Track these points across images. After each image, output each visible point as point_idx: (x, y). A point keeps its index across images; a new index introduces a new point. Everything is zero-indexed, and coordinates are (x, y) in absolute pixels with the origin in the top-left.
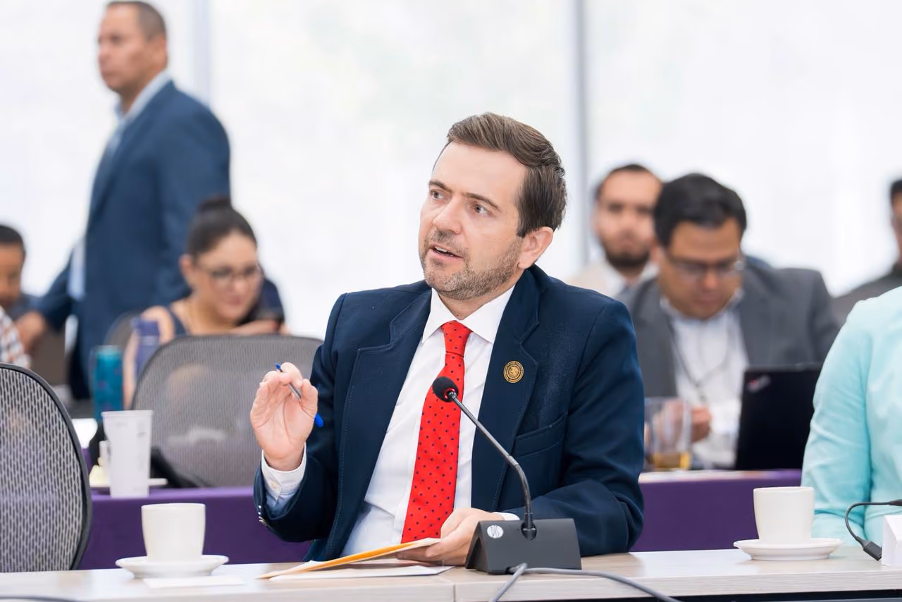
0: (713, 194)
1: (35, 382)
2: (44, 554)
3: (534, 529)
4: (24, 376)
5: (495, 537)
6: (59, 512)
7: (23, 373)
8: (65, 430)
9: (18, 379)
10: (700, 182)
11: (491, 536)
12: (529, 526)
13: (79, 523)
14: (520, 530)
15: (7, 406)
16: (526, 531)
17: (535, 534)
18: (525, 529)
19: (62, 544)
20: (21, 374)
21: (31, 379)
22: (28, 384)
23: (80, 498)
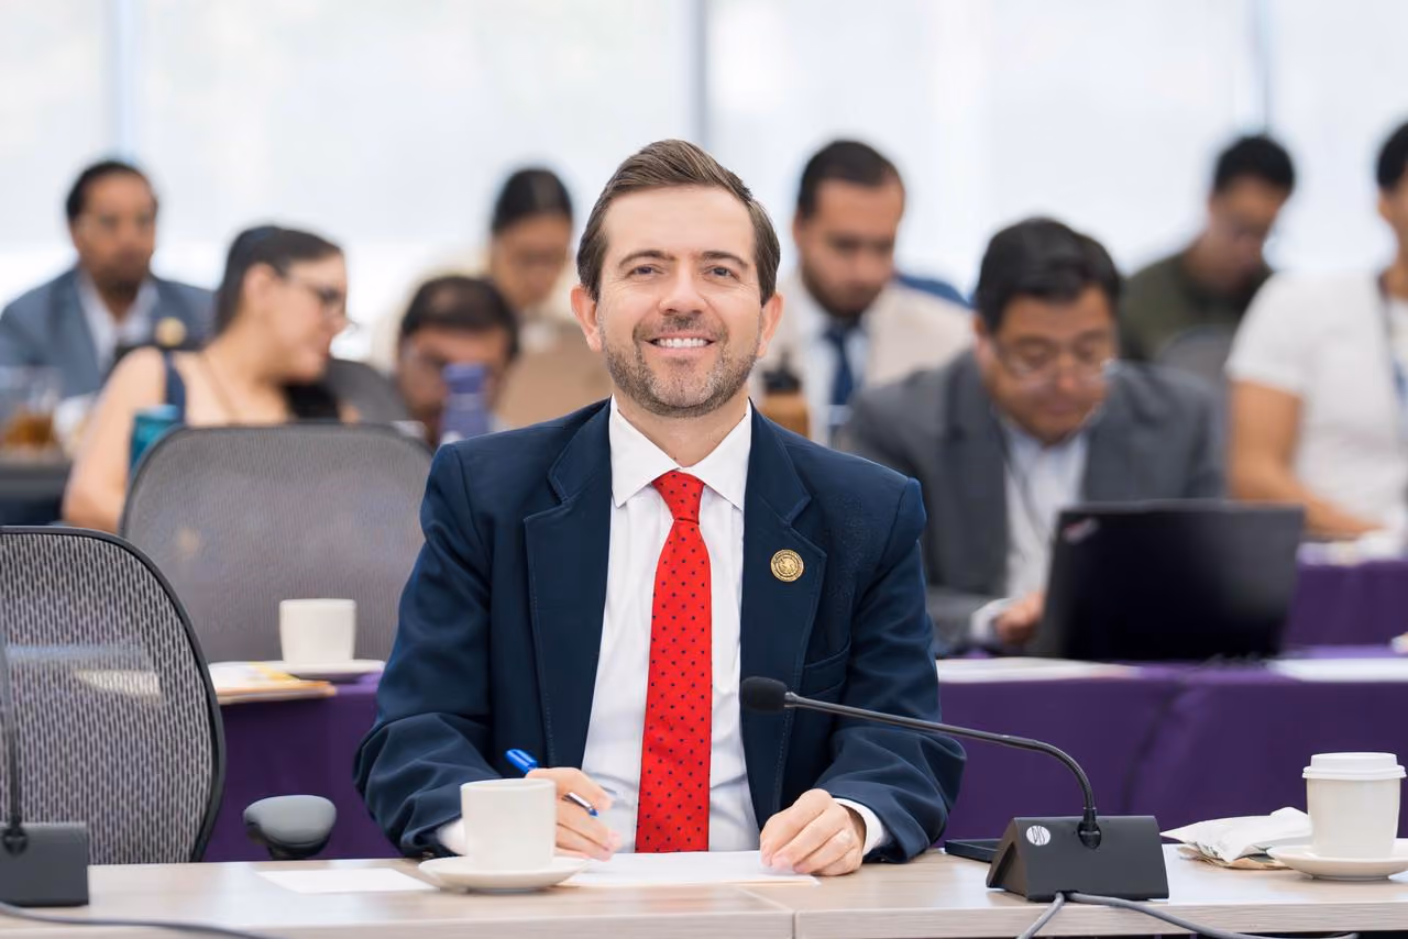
0: (1066, 250)
1: (133, 558)
2: (155, 819)
3: (1097, 832)
4: (117, 548)
5: (1038, 843)
6: (177, 757)
7: (115, 544)
8: (181, 630)
9: (108, 553)
10: (1047, 231)
11: (1032, 840)
12: (1091, 828)
13: (208, 772)
14: (1077, 834)
15: (92, 594)
16: (1086, 836)
17: (1098, 840)
18: (1083, 833)
19: (182, 805)
20: (112, 546)
21: (128, 554)
22: (123, 561)
23: (207, 735)
